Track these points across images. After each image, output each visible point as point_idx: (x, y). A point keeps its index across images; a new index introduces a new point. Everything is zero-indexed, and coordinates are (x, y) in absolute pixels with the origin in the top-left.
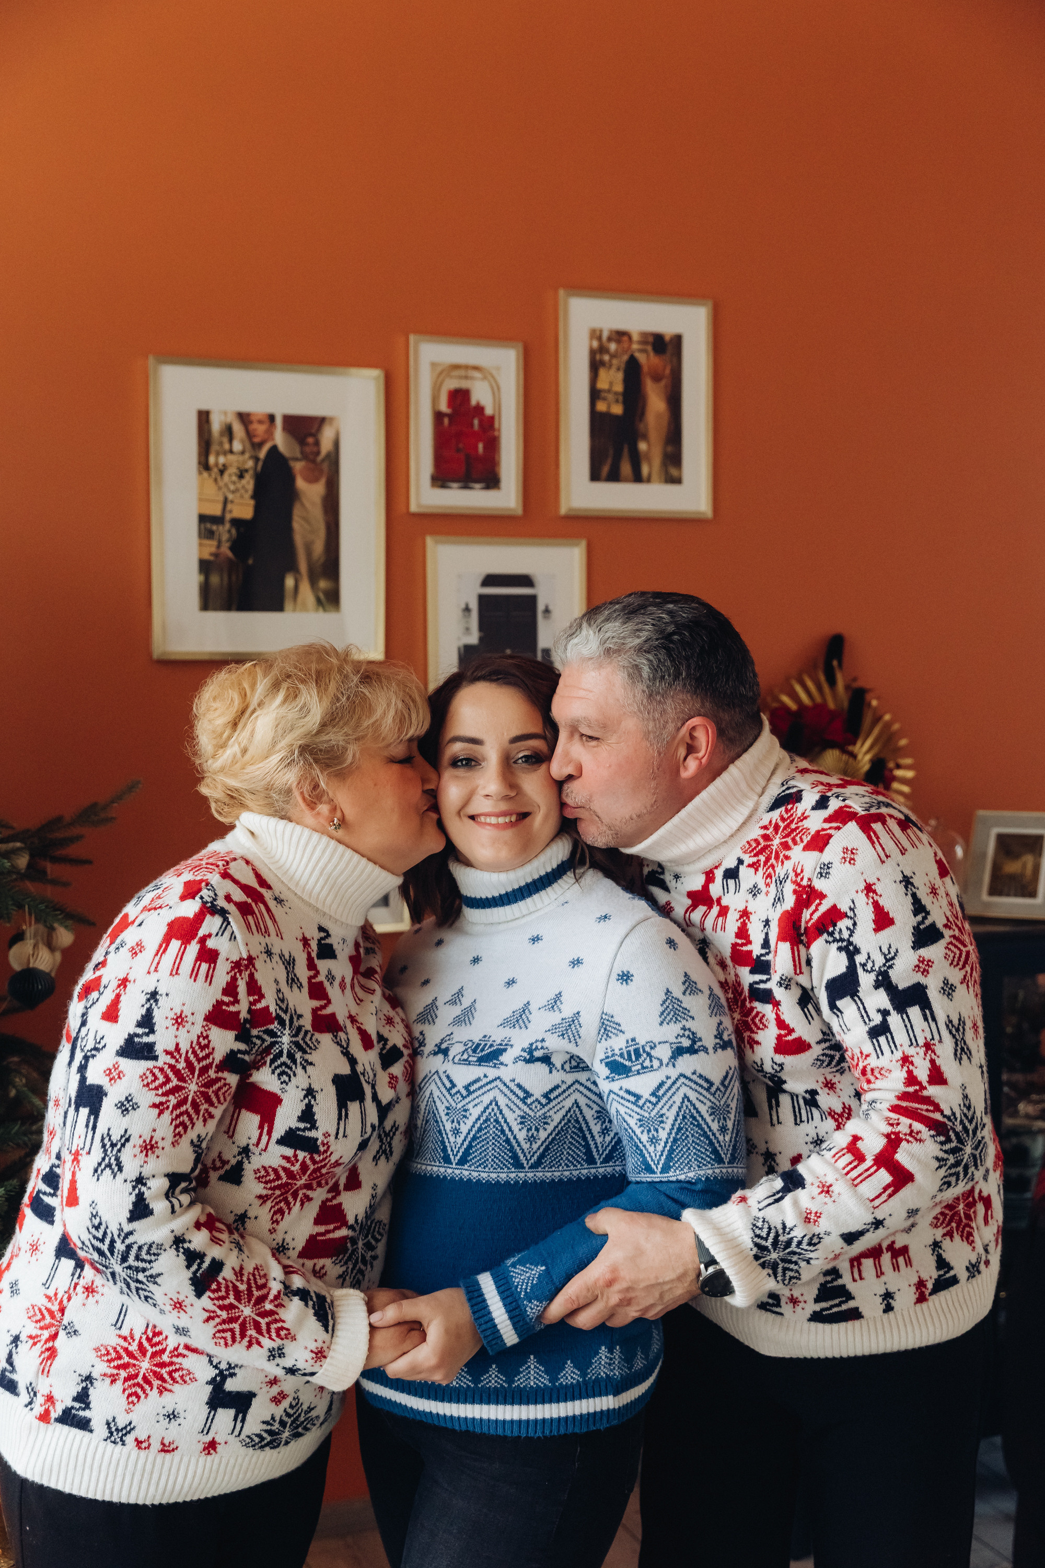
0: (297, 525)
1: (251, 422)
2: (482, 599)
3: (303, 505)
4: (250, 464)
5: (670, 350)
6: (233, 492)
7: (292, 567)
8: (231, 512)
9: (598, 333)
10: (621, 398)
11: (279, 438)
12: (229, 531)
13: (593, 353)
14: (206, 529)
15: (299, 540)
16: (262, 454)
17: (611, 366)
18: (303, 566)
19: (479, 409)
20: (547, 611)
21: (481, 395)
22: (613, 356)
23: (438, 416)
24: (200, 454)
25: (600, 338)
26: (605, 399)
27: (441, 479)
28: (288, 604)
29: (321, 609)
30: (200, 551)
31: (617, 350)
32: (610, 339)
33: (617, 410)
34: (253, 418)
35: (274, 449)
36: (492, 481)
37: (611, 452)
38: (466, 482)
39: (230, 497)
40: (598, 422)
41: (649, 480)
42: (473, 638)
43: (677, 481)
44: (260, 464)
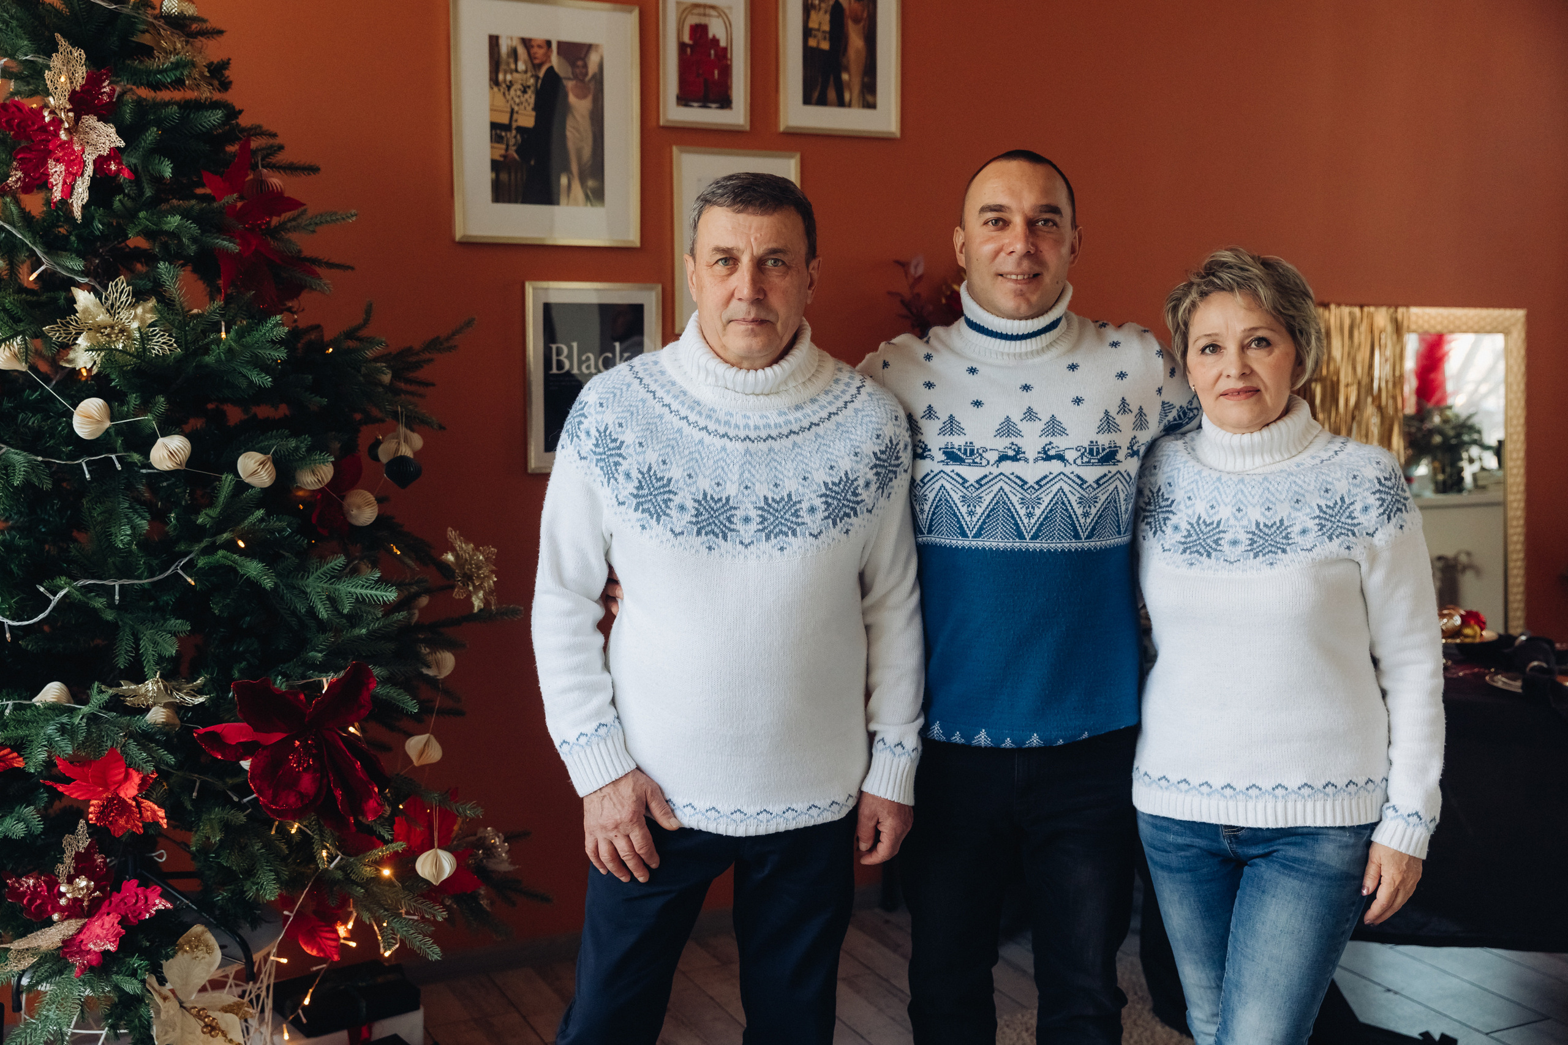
0: (570, 133)
1: (532, 47)
3: (574, 117)
4: (532, 81)
6: (518, 105)
7: (567, 169)
8: (516, 121)
10: (827, 36)
11: (555, 60)
12: (515, 137)
14: (496, 134)
15: (571, 145)
16: (541, 74)
17: (820, 9)
18: (574, 168)
19: (715, 41)
21: (716, 29)
23: (682, 46)
24: (491, 72)
26: (815, 36)
27: (684, 100)
28: (563, 199)
29: (589, 204)
30: (492, 154)
33: (825, 46)
34: (533, 43)
35: (551, 69)
36: (725, 102)
37: (820, 80)
38: (704, 101)
39: (516, 108)
40: (810, 55)
41: (850, 105)
43: (872, 106)
44: (540, 81)
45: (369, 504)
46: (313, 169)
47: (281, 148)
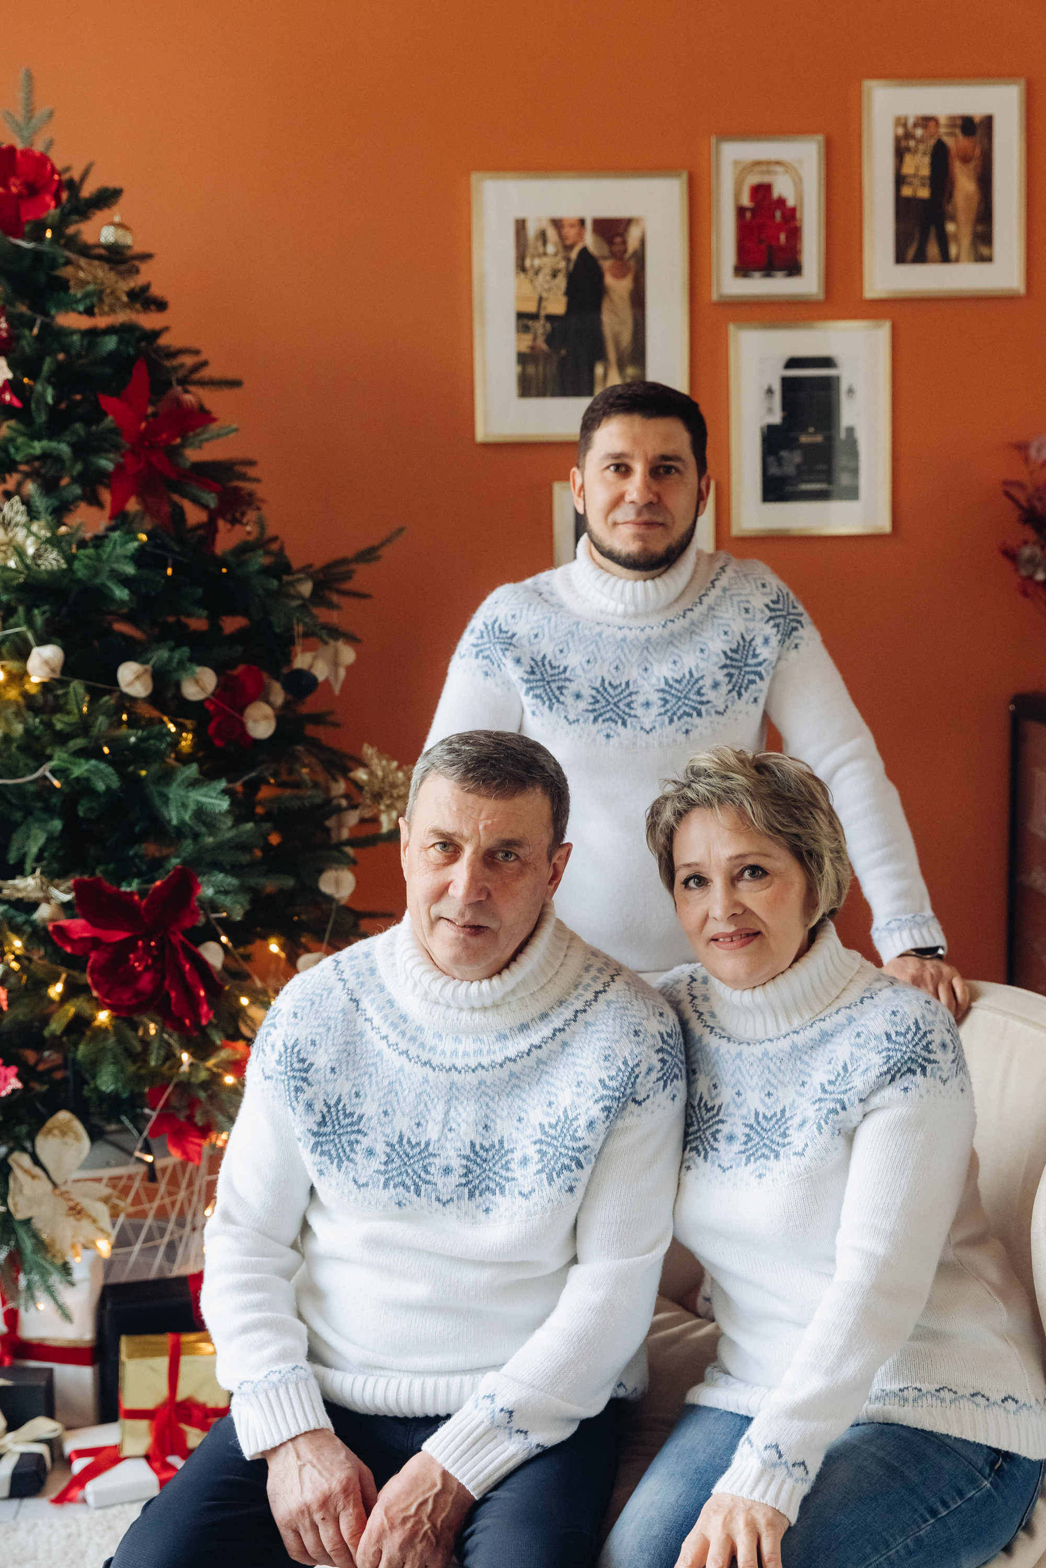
0: (607, 318)
1: (564, 227)
2: (785, 381)
3: (612, 301)
4: (562, 265)
5: (979, 132)
7: (602, 356)
8: (545, 308)
9: (903, 121)
10: (927, 182)
11: (589, 240)
12: (544, 326)
13: (898, 140)
14: (523, 325)
15: (608, 332)
16: (574, 255)
17: (917, 151)
18: (612, 355)
19: (781, 202)
20: (851, 391)
21: (783, 188)
22: (919, 141)
23: (741, 211)
24: (517, 258)
25: (905, 125)
26: (910, 184)
27: (743, 269)
28: (598, 390)
30: (518, 345)
31: (922, 137)
32: (916, 125)
33: (924, 193)
34: (566, 223)
35: (584, 252)
36: (794, 269)
37: (917, 235)
38: (768, 270)
39: (545, 295)
40: (904, 207)
41: (957, 260)
42: (776, 418)
43: (989, 259)
44: (571, 266)
45: (266, 718)
46: (235, 384)
47: (205, 364)
